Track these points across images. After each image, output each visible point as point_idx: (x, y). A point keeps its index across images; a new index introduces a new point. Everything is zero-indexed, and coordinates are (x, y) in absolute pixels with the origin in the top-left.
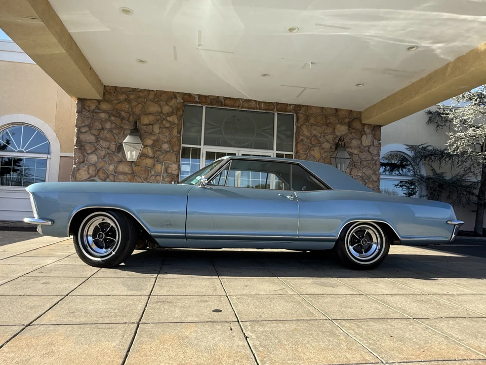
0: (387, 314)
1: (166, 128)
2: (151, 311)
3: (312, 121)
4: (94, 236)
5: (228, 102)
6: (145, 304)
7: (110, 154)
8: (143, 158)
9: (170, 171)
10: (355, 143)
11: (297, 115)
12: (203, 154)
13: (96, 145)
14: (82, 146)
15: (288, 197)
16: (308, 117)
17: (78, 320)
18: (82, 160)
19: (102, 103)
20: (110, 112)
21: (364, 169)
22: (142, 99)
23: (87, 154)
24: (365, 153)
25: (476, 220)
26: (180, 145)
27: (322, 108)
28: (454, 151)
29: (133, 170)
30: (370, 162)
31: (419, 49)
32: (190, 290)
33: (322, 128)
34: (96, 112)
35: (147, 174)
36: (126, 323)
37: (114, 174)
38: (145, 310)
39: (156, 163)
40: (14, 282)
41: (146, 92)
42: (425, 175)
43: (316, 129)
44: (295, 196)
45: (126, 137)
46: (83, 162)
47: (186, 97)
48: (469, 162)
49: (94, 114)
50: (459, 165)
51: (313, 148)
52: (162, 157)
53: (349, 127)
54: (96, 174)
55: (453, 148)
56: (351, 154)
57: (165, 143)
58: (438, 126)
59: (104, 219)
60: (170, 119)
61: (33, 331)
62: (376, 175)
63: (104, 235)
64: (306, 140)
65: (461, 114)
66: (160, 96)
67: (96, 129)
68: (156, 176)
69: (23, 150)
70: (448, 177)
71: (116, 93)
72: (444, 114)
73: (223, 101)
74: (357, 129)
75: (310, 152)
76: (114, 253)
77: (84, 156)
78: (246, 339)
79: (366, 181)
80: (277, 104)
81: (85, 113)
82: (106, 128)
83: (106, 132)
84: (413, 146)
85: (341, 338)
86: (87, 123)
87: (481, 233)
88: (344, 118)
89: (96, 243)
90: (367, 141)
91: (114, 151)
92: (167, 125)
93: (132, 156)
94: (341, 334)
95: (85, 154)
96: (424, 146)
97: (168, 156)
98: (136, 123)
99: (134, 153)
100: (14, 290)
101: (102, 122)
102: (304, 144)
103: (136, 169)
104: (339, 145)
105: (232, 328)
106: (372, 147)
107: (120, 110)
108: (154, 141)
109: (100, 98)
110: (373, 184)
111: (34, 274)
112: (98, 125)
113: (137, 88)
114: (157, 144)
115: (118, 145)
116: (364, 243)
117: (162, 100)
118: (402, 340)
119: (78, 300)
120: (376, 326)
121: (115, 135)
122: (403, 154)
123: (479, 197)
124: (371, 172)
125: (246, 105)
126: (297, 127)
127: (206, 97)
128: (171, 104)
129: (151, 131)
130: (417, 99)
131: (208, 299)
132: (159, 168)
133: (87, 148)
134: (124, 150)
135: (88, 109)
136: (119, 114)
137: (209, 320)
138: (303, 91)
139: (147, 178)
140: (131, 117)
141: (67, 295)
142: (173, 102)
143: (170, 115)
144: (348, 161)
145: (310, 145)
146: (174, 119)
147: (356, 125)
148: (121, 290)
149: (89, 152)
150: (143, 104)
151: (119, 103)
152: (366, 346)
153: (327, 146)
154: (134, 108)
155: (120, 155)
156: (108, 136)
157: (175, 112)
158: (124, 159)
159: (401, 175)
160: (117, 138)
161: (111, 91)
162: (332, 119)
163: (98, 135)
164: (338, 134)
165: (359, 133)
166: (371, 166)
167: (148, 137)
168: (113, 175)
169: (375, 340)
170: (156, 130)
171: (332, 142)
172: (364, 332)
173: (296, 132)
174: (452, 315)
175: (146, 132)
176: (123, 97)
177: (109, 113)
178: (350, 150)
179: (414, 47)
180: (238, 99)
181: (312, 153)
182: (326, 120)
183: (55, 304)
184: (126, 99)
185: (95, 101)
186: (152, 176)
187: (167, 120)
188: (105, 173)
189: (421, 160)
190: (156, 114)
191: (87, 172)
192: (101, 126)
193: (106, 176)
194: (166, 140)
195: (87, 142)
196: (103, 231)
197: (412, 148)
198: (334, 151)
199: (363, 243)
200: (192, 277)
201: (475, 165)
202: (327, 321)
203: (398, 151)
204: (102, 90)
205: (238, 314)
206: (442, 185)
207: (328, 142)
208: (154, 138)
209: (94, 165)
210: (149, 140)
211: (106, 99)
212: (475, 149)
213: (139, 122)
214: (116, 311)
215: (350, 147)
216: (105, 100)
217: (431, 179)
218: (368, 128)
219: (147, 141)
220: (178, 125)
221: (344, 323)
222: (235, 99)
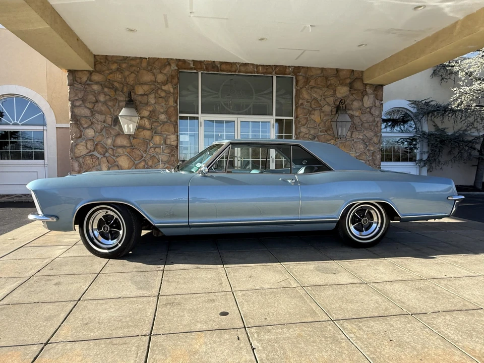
0: (387, 309)
1: (161, 97)
2: (161, 317)
3: (312, 83)
4: (99, 227)
5: (224, 67)
6: (155, 308)
7: (106, 127)
8: (140, 130)
9: (168, 142)
10: (356, 104)
11: (296, 78)
12: (201, 123)
13: (91, 118)
14: (77, 120)
15: (289, 181)
16: (307, 79)
17: (92, 334)
18: (79, 135)
19: (93, 74)
20: (103, 83)
21: (365, 131)
22: (134, 68)
23: (84, 128)
24: (366, 115)
25: (476, 175)
26: (177, 115)
27: (323, 69)
28: (458, 107)
29: (131, 143)
30: (371, 124)
31: (427, 8)
32: (197, 286)
33: (323, 91)
34: (88, 84)
35: (146, 146)
36: (138, 336)
37: (113, 147)
38: (155, 316)
39: (154, 134)
40: (26, 284)
41: (138, 61)
42: (427, 131)
43: (316, 92)
44: (296, 180)
45: (122, 109)
46: (80, 137)
47: (180, 63)
48: (473, 117)
49: (86, 86)
50: (461, 120)
51: (313, 112)
52: (159, 128)
53: (351, 88)
54: (94, 149)
55: (457, 104)
56: (352, 117)
57: (163, 113)
58: (443, 79)
59: (107, 212)
60: (165, 88)
61: (52, 351)
62: (377, 136)
63: (109, 228)
64: (306, 104)
65: (467, 66)
66: (154, 63)
67: (90, 103)
68: (155, 148)
69: (18, 122)
70: (450, 132)
71: (107, 62)
72: (449, 66)
73: (219, 66)
74: (359, 90)
75: (311, 116)
76: (120, 245)
77: (81, 131)
78: (254, 352)
79: (367, 144)
80: (276, 66)
81: (77, 86)
82: (100, 101)
83: (100, 104)
84: (415, 101)
85: (343, 344)
86: (80, 96)
87: (481, 188)
88: (346, 78)
89: (102, 234)
90: (369, 103)
91: (110, 124)
92: (163, 94)
93: (129, 129)
94: (343, 339)
95: (82, 129)
96: (427, 101)
97: (166, 127)
98: (130, 94)
99: (131, 126)
100: (29, 296)
101: (96, 94)
102: (304, 108)
103: (134, 142)
104: (340, 108)
105: (240, 336)
106: (374, 108)
107: (113, 81)
108: (150, 112)
109: (91, 69)
110: (374, 147)
111: (45, 272)
112: (91, 98)
113: (128, 56)
114: (154, 114)
115: (114, 117)
116: (365, 222)
117: (155, 68)
118: (400, 344)
119: (91, 305)
120: (377, 326)
121: (110, 108)
122: (405, 110)
123: (480, 152)
124: (372, 134)
125: (243, 69)
126: (297, 90)
127: (201, 62)
128: (165, 72)
129: (147, 101)
130: (422, 59)
131: (214, 298)
132: (157, 139)
133: (83, 122)
134: (120, 123)
135: (79, 81)
136: (112, 85)
137: (216, 327)
138: (302, 54)
139: (146, 151)
140: (125, 88)
141: (80, 299)
142: (167, 70)
143: (165, 83)
144: (349, 125)
145: (311, 109)
146: (169, 87)
147: (358, 85)
148: (131, 290)
149: (85, 126)
150: (137, 73)
151: (111, 73)
152: (367, 355)
153: (327, 109)
154: (128, 78)
155: (117, 128)
156: (103, 109)
157: (169, 80)
158: (121, 132)
159: (402, 132)
160: (112, 110)
161: (102, 60)
162: (333, 81)
163: (93, 108)
164: (339, 95)
165: (360, 94)
166: (373, 127)
167: (144, 108)
168: (111, 148)
169: (375, 347)
170: (152, 101)
171: (333, 105)
172: (365, 336)
173: (296, 96)
174: (449, 307)
175: (141, 103)
176: (114, 67)
177: (101, 85)
178: (351, 112)
179: (421, 7)
180: (235, 63)
181: (312, 117)
182: (327, 81)
183: (69, 313)
184: (118, 68)
185: (85, 72)
186: (151, 148)
187: (162, 89)
188: (103, 147)
189: (423, 116)
190: (151, 83)
191: (85, 147)
192: (94, 99)
193: (104, 150)
194: (162, 110)
195: (82, 116)
196: (108, 224)
197: (415, 103)
198: (335, 114)
199: (363, 222)
200: (198, 268)
201: (479, 120)
202: (329, 323)
203: (400, 108)
204: (92, 60)
205: (244, 317)
206: (444, 141)
207: (328, 104)
208: (150, 109)
209: (92, 140)
210: (145, 112)
211: (97, 69)
212: (480, 103)
213: (133, 92)
214: (128, 319)
215: (351, 109)
216: (96, 71)
217: (433, 135)
218: (370, 88)
219: (143, 112)
220: (173, 94)
221: (345, 324)
222: (231, 63)
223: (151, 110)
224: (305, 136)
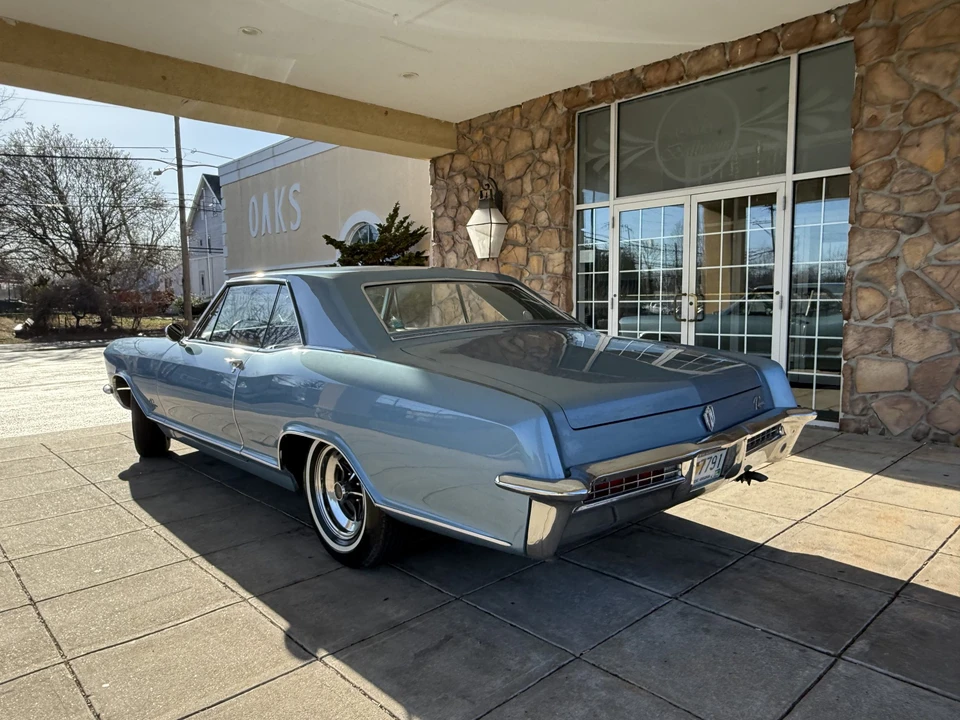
1: (541, 178)
5: (652, 76)
8: (509, 247)
9: (550, 269)
12: (613, 219)
13: (454, 233)
14: (439, 240)
16: (896, 30)
19: (456, 156)
20: (466, 170)
22: (503, 130)
23: (446, 252)
26: (573, 208)
34: (450, 177)
39: (530, 254)
41: (509, 113)
47: (569, 96)
49: (449, 181)
51: (914, 138)
52: (537, 240)
57: (542, 210)
60: (547, 156)
64: (889, 115)
66: (530, 112)
67: (452, 208)
68: (531, 281)
71: (471, 131)
73: (643, 77)
75: (905, 151)
77: (443, 257)
80: (786, 27)
81: (439, 182)
83: (463, 208)
86: (442, 198)
92: (543, 171)
95: (444, 253)
97: (546, 236)
101: (458, 191)
102: (878, 133)
103: (504, 270)
107: (477, 163)
108: (525, 210)
109: (453, 150)
112: (454, 199)
114: (530, 215)
117: (533, 121)
125: (695, 67)
127: (606, 81)
128: (547, 124)
129: (520, 191)
132: (534, 262)
133: (445, 243)
135: (441, 174)
136: (477, 170)
142: (550, 119)
143: (546, 147)
145: (906, 130)
146: (552, 154)
149: (447, 248)
150: (507, 140)
151: (476, 149)
154: (496, 152)
156: (465, 215)
157: (553, 138)
161: (465, 130)
163: (456, 216)
167: (516, 204)
170: (528, 188)
175: (512, 196)
176: (479, 137)
177: (464, 173)
180: (677, 59)
181: (912, 155)
184: (484, 138)
185: (447, 157)
187: (543, 161)
190: (526, 153)
192: (457, 200)
194: (543, 204)
195: (444, 233)
204: (454, 134)
208: (525, 203)
210: (517, 212)
211: (460, 148)
213: (503, 176)
216: (459, 150)
220: (560, 166)
222: (668, 61)
223: (526, 206)
224: (880, 223)
